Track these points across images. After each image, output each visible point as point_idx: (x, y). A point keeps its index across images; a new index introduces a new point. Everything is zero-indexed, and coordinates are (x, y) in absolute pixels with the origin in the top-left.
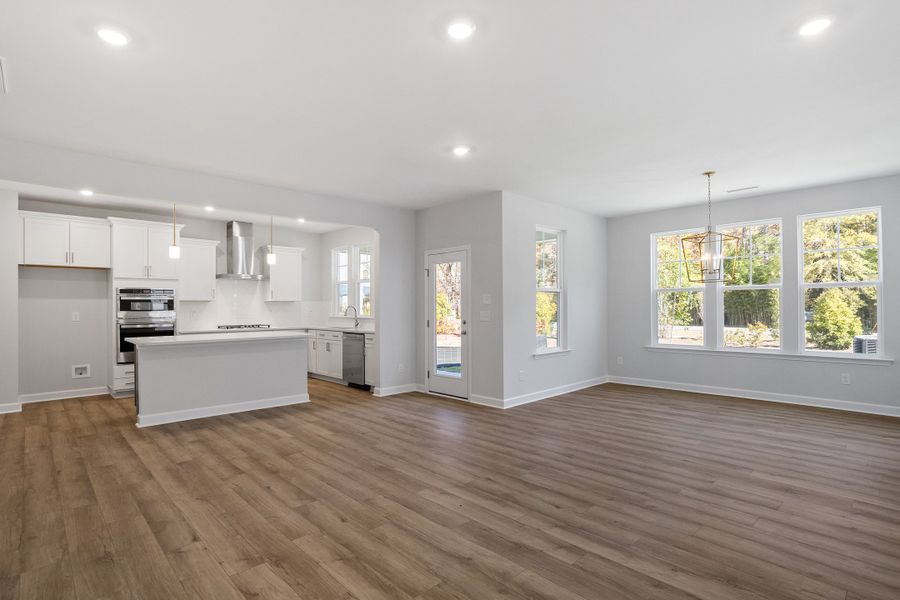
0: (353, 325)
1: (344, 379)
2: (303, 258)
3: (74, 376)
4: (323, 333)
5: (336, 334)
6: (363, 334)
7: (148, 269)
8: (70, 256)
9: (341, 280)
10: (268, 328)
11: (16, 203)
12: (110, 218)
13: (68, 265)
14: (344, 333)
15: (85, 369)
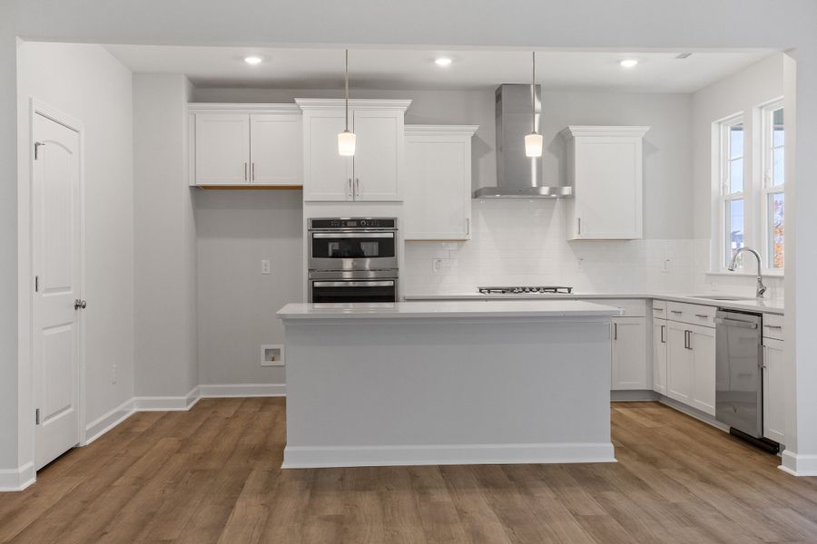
0: (752, 291)
1: (718, 418)
2: (648, 148)
3: (264, 362)
4: (677, 307)
5: (703, 311)
6: (760, 315)
7: (354, 184)
8: (250, 168)
9: (734, 191)
10: (569, 295)
11: (183, 91)
12: (297, 100)
13: (247, 183)
14: (720, 309)
15: (277, 351)
